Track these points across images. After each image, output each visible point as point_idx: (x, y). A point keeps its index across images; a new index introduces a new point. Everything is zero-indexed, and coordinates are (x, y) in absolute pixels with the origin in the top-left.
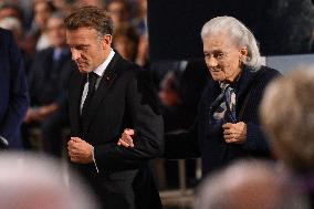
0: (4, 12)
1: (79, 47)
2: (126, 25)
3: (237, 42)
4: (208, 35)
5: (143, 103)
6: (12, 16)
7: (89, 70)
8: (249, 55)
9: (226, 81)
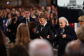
0: (34, 15)
1: (41, 21)
2: (54, 18)
3: (65, 21)
4: (60, 20)
5: (51, 30)
6: (35, 16)
7: (43, 25)
8: (67, 23)
9: (63, 28)
